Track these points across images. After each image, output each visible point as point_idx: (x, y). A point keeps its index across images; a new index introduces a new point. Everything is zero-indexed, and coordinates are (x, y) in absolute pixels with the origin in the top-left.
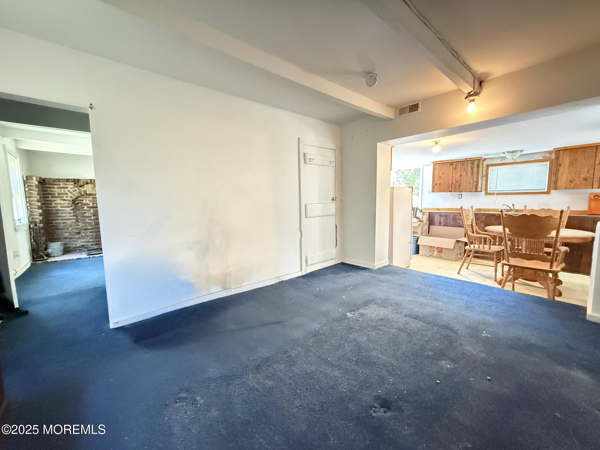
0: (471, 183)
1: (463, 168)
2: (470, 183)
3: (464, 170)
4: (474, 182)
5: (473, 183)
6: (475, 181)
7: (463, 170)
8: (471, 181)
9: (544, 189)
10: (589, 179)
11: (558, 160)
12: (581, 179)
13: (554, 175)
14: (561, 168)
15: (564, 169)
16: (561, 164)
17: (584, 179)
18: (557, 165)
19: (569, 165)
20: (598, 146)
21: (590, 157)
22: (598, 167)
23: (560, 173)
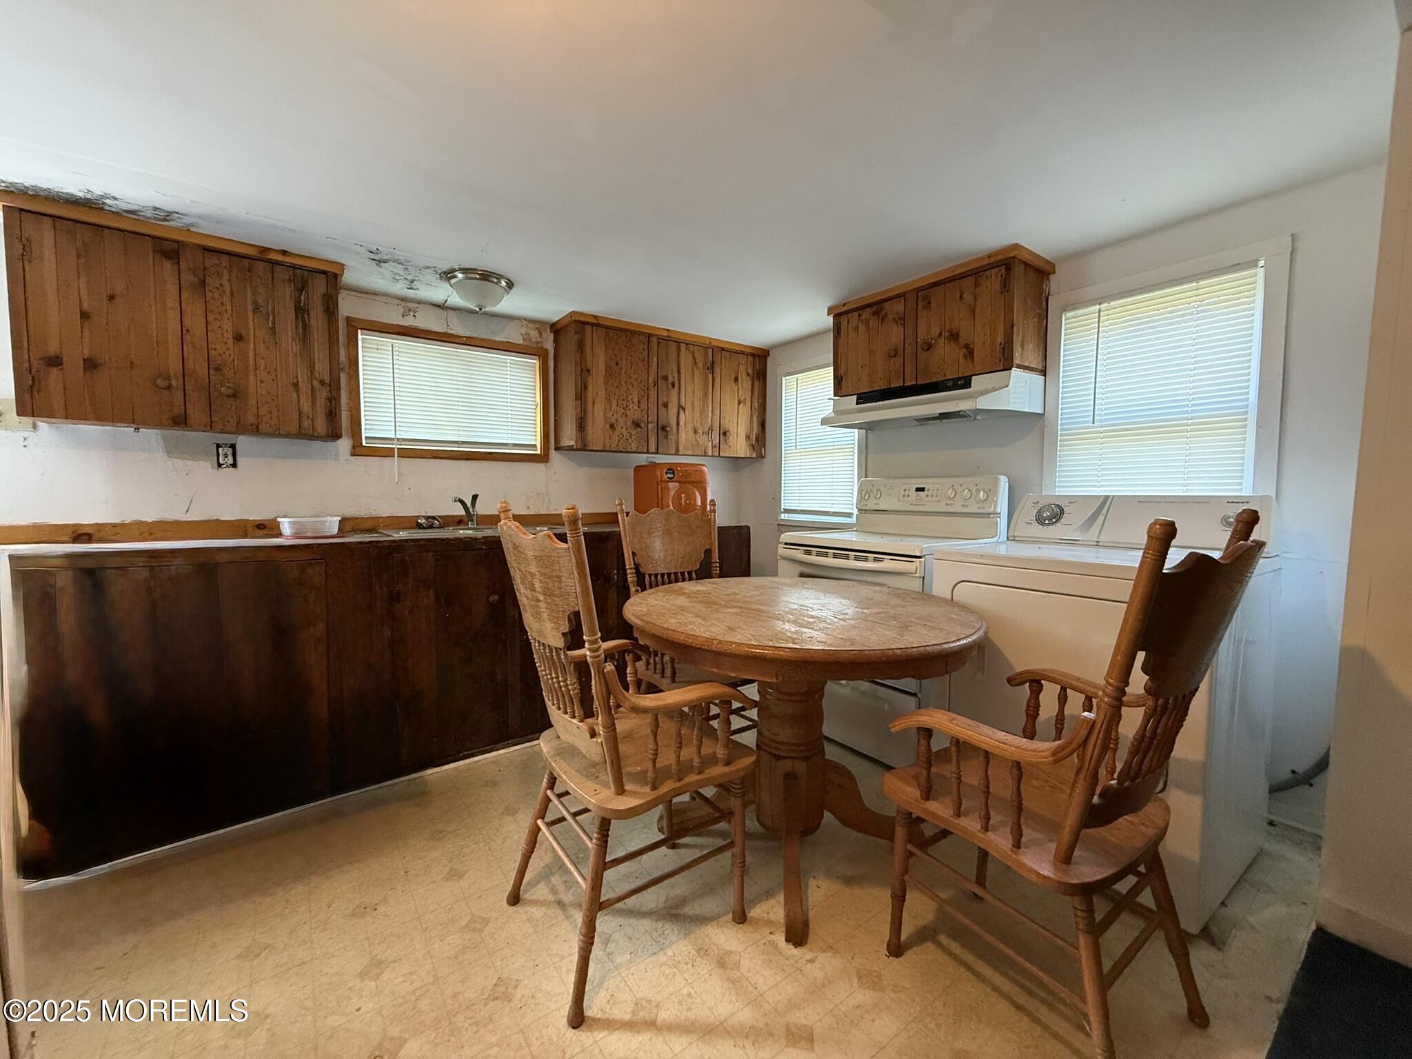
0: (304, 386)
1: (250, 298)
2: (296, 385)
3: (256, 309)
4: (316, 383)
5: (313, 390)
6: (322, 382)
7: (250, 307)
8: (303, 379)
9: (535, 446)
10: (643, 425)
11: (582, 352)
12: (629, 423)
13: (576, 399)
14: (590, 380)
15: (597, 385)
16: (590, 368)
17: (633, 422)
18: (582, 371)
19: (605, 376)
20: (650, 335)
21: (640, 362)
22: (653, 393)
23: (590, 395)
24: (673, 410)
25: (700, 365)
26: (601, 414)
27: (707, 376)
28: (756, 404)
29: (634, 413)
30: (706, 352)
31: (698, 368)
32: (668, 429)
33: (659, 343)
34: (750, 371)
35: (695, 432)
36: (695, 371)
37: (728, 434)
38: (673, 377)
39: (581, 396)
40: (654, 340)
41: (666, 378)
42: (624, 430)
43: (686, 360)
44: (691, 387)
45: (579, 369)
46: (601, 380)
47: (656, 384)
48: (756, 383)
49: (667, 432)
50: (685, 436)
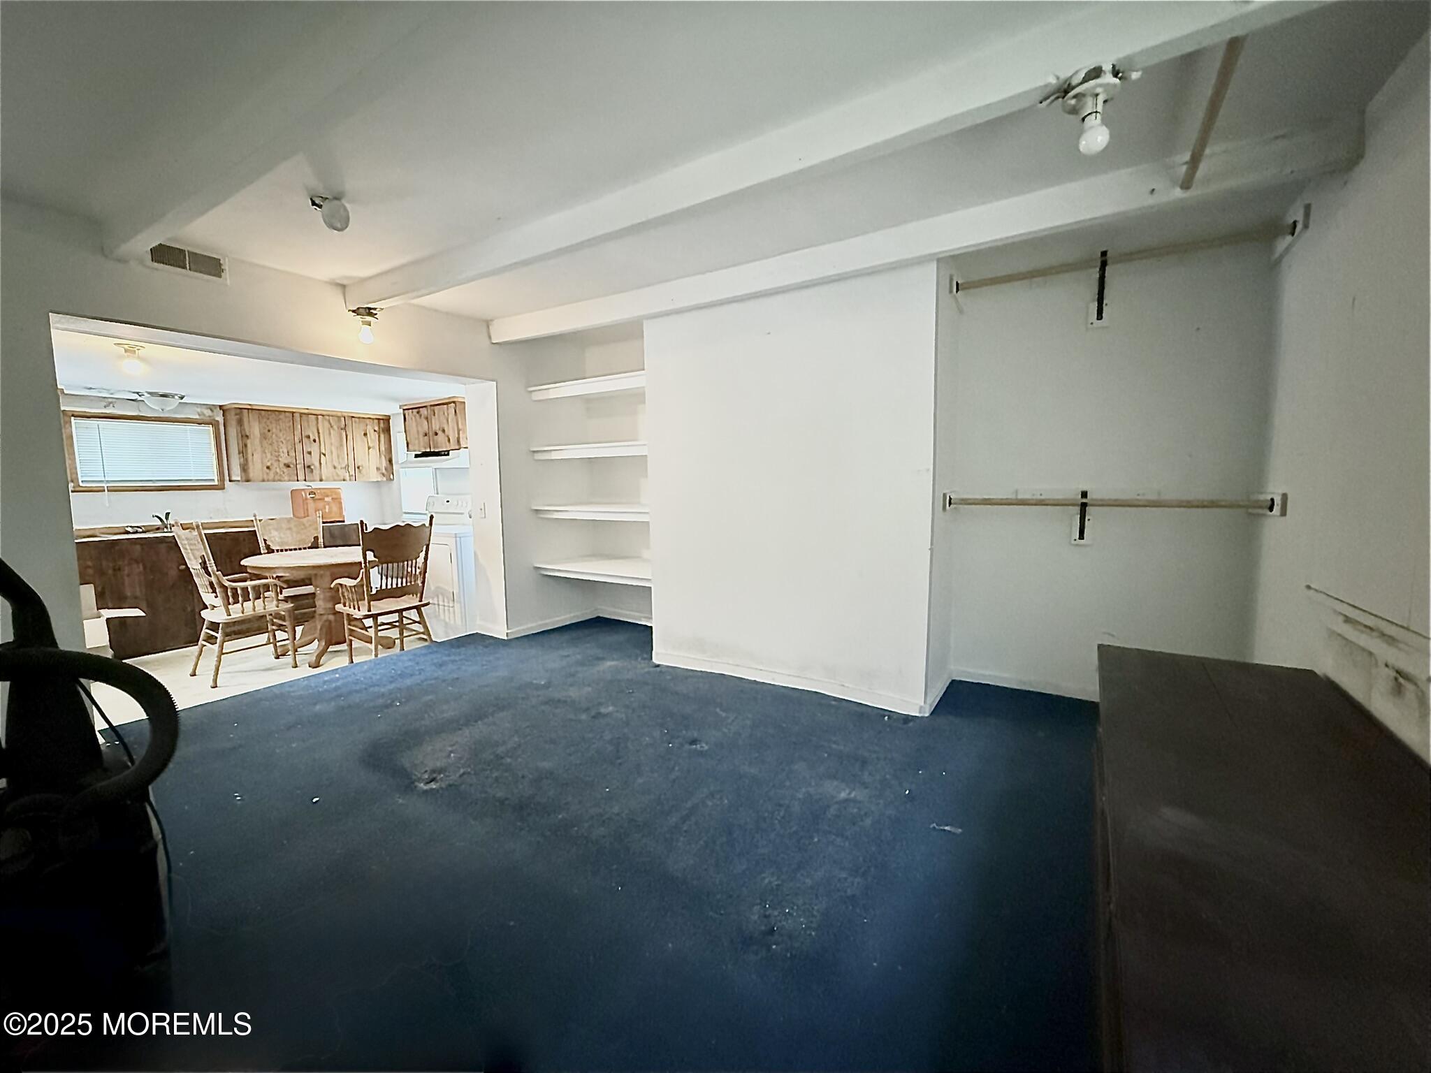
9: (213, 480)
10: (292, 466)
11: (241, 426)
12: (282, 465)
13: (239, 453)
14: (249, 442)
15: (254, 444)
16: (248, 434)
17: (285, 464)
18: (242, 436)
19: (260, 439)
20: (293, 413)
21: (287, 429)
22: (299, 447)
23: (249, 451)
24: (315, 455)
25: (335, 427)
26: (259, 461)
27: (341, 435)
28: (383, 448)
29: (284, 459)
30: (340, 420)
31: (334, 429)
32: (312, 467)
33: (301, 416)
34: (377, 429)
35: (335, 468)
36: (332, 431)
37: (361, 468)
38: (314, 435)
39: (243, 451)
40: (297, 416)
41: (308, 437)
42: (278, 470)
43: (323, 426)
44: (329, 441)
45: (240, 435)
46: (257, 441)
47: (301, 441)
48: (382, 436)
49: (312, 469)
50: (326, 471)
